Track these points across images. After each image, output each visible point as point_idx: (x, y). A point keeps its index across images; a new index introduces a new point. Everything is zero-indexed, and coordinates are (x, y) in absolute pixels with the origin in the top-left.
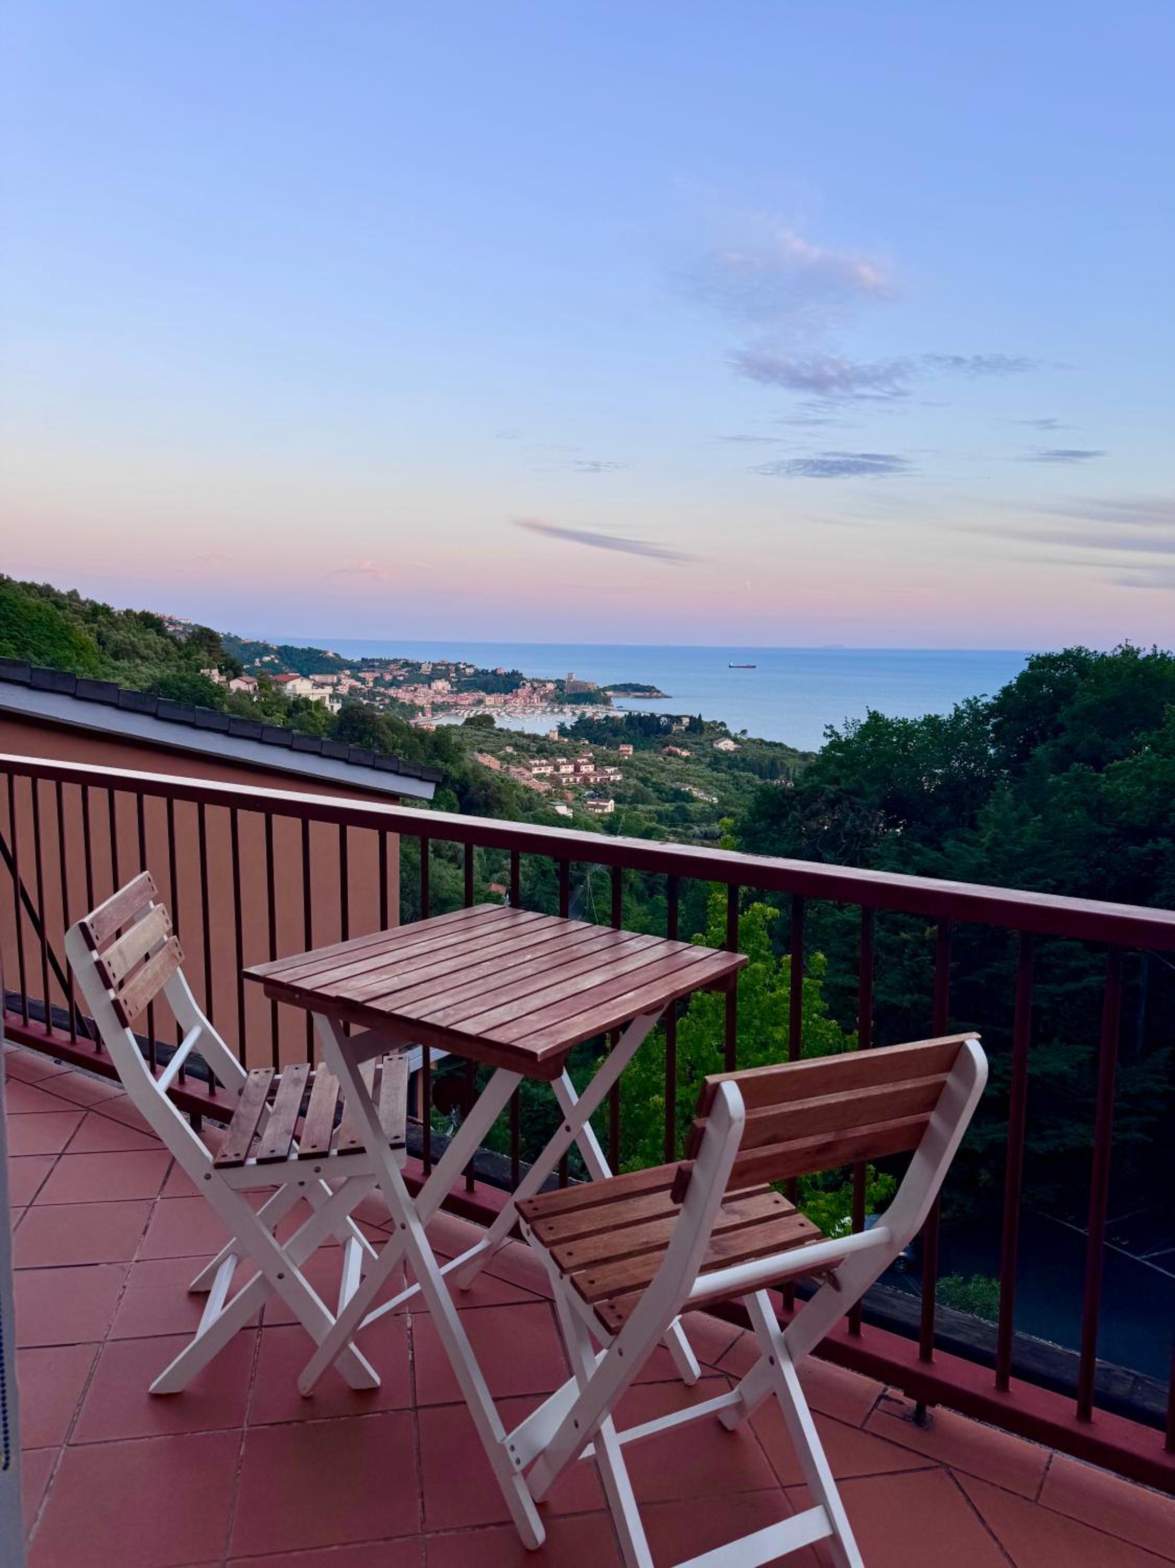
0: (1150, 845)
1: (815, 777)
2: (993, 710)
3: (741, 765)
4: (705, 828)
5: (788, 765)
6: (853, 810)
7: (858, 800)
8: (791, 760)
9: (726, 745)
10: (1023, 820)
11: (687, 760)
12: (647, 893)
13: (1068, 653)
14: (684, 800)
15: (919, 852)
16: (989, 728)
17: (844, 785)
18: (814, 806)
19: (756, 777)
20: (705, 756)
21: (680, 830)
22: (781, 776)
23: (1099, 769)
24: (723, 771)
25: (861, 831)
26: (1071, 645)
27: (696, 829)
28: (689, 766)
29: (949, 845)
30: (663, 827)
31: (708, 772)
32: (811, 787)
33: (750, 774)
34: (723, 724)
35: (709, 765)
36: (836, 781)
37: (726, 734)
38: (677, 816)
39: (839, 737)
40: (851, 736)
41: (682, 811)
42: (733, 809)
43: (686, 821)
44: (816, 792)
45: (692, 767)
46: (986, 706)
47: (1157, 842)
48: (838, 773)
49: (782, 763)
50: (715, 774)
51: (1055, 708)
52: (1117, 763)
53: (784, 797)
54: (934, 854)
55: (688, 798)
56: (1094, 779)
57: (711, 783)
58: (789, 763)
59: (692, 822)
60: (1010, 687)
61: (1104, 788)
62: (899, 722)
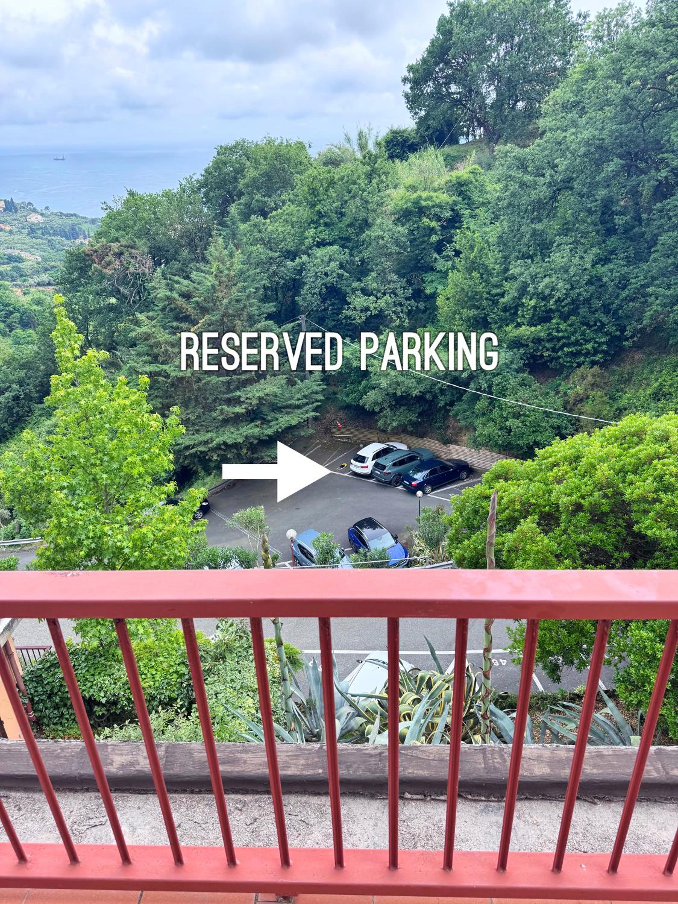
0: (298, 260)
1: (103, 239)
2: (204, 184)
3: (51, 232)
4: (37, 279)
5: (83, 228)
6: (132, 257)
7: (133, 251)
8: (86, 225)
9: (35, 218)
10: (231, 255)
11: (11, 232)
12: (7, 330)
13: (238, 144)
14: (16, 261)
15: (178, 282)
16: (202, 195)
17: (123, 242)
18: (107, 259)
19: (64, 239)
20: (23, 228)
21: (19, 283)
22: (81, 237)
23: (265, 218)
24: (39, 238)
25: (140, 271)
26: (238, 138)
27: (31, 281)
28: (12, 237)
29: (194, 275)
30: (6, 283)
31: (28, 240)
32: (103, 246)
33: (59, 237)
34: (30, 204)
35: (29, 234)
36: (117, 240)
37: (35, 211)
38: (14, 274)
39: (112, 210)
40: (120, 208)
41: (17, 269)
42: (52, 263)
43: (21, 276)
44: (106, 249)
45: (16, 237)
46: (198, 181)
47: (300, 258)
48: (117, 234)
49: (79, 228)
50: (34, 240)
51: (236, 180)
52: (274, 213)
53: (86, 255)
54: (186, 282)
55: (19, 260)
56: (264, 224)
57: (32, 247)
58: (85, 227)
59: (26, 276)
60: (209, 168)
61: (270, 228)
62: (147, 196)
